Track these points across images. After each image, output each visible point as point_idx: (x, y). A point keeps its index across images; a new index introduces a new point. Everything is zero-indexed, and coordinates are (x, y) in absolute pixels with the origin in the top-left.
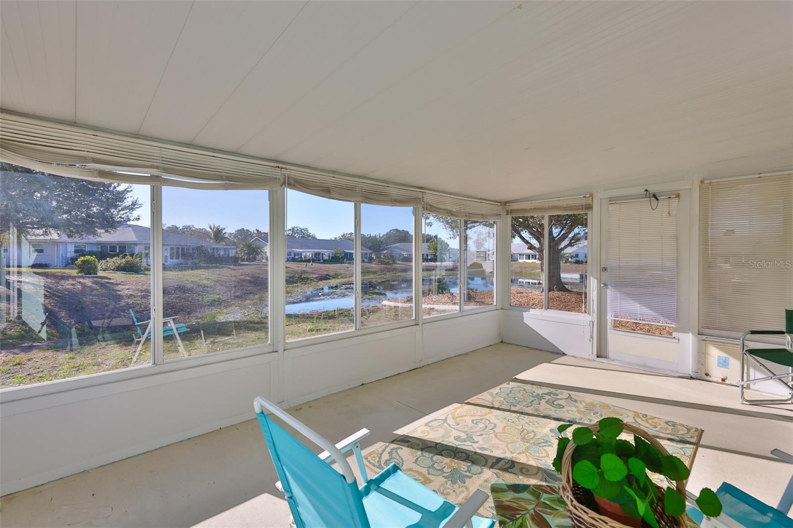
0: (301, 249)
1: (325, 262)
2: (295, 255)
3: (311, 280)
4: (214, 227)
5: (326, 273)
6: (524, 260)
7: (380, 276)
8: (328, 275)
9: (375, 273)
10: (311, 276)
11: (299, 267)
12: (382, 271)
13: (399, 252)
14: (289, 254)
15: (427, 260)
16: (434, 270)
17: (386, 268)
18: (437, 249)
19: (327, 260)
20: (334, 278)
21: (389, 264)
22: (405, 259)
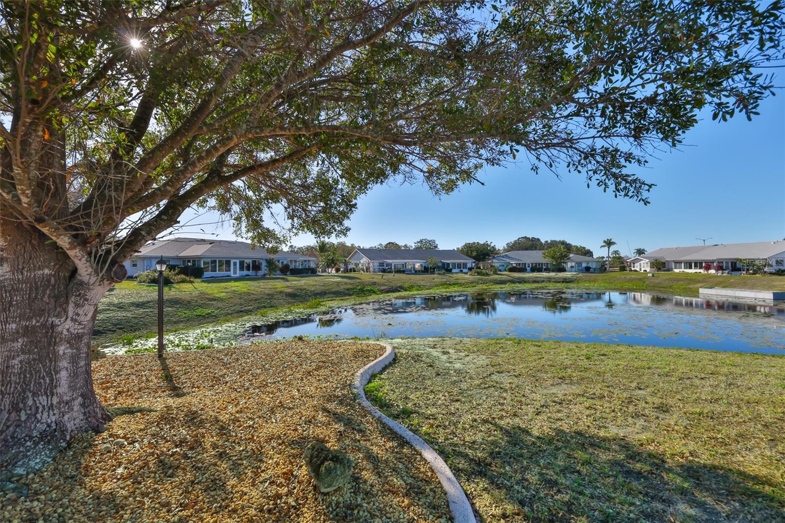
1: (414, 272)
2: (386, 266)
5: (398, 285)
6: (682, 270)
8: (400, 287)
10: (376, 289)
13: (508, 260)
14: (381, 264)
15: (540, 270)
16: (543, 281)
17: (481, 280)
18: (553, 258)
19: (419, 271)
20: (406, 290)
21: (487, 274)
22: (513, 270)
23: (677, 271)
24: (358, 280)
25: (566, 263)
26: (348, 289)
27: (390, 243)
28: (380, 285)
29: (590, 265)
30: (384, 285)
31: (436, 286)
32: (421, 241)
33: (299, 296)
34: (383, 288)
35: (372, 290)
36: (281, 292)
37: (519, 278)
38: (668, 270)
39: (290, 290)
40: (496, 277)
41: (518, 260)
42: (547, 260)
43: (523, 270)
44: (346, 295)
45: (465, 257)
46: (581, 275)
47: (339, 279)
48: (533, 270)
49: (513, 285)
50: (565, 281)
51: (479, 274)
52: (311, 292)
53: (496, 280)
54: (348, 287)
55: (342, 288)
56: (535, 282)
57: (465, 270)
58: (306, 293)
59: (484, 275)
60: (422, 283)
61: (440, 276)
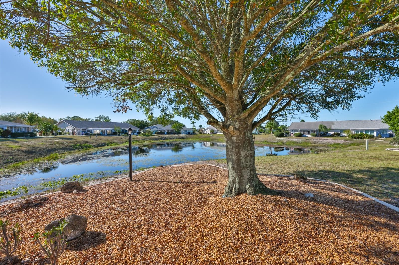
0: (92, 127)
1: (108, 135)
2: (88, 131)
3: (89, 147)
4: (29, 113)
5: (103, 142)
6: (220, 133)
7: (141, 143)
8: (104, 143)
9: (138, 141)
10: (90, 145)
11: (84, 139)
12: (142, 140)
13: (156, 129)
14: (84, 130)
15: (171, 134)
16: (174, 139)
17: (146, 138)
18: (176, 128)
19: (110, 134)
20: (108, 145)
21: (148, 136)
22: (159, 133)
23: (218, 134)
24: (75, 140)
25: (181, 130)
26: (71, 146)
27: (75, 117)
28: (91, 143)
29: (190, 131)
30: (93, 143)
31: (124, 142)
32: (100, 117)
33: (34, 152)
34: (93, 144)
35: (87, 146)
36: (18, 150)
37: (164, 137)
38: (215, 133)
39: (25, 149)
40: (152, 137)
41: (161, 129)
42: (173, 129)
43: (163, 133)
44: (71, 150)
45: (134, 127)
46: (187, 136)
47: (60, 140)
48: (168, 133)
49: (162, 141)
50: (182, 138)
51: (144, 135)
52: (44, 149)
53: (153, 138)
54: (70, 144)
55: (66, 145)
56: (170, 139)
57: (136, 134)
58: (40, 150)
59: (146, 136)
60: (116, 141)
61: (124, 137)
